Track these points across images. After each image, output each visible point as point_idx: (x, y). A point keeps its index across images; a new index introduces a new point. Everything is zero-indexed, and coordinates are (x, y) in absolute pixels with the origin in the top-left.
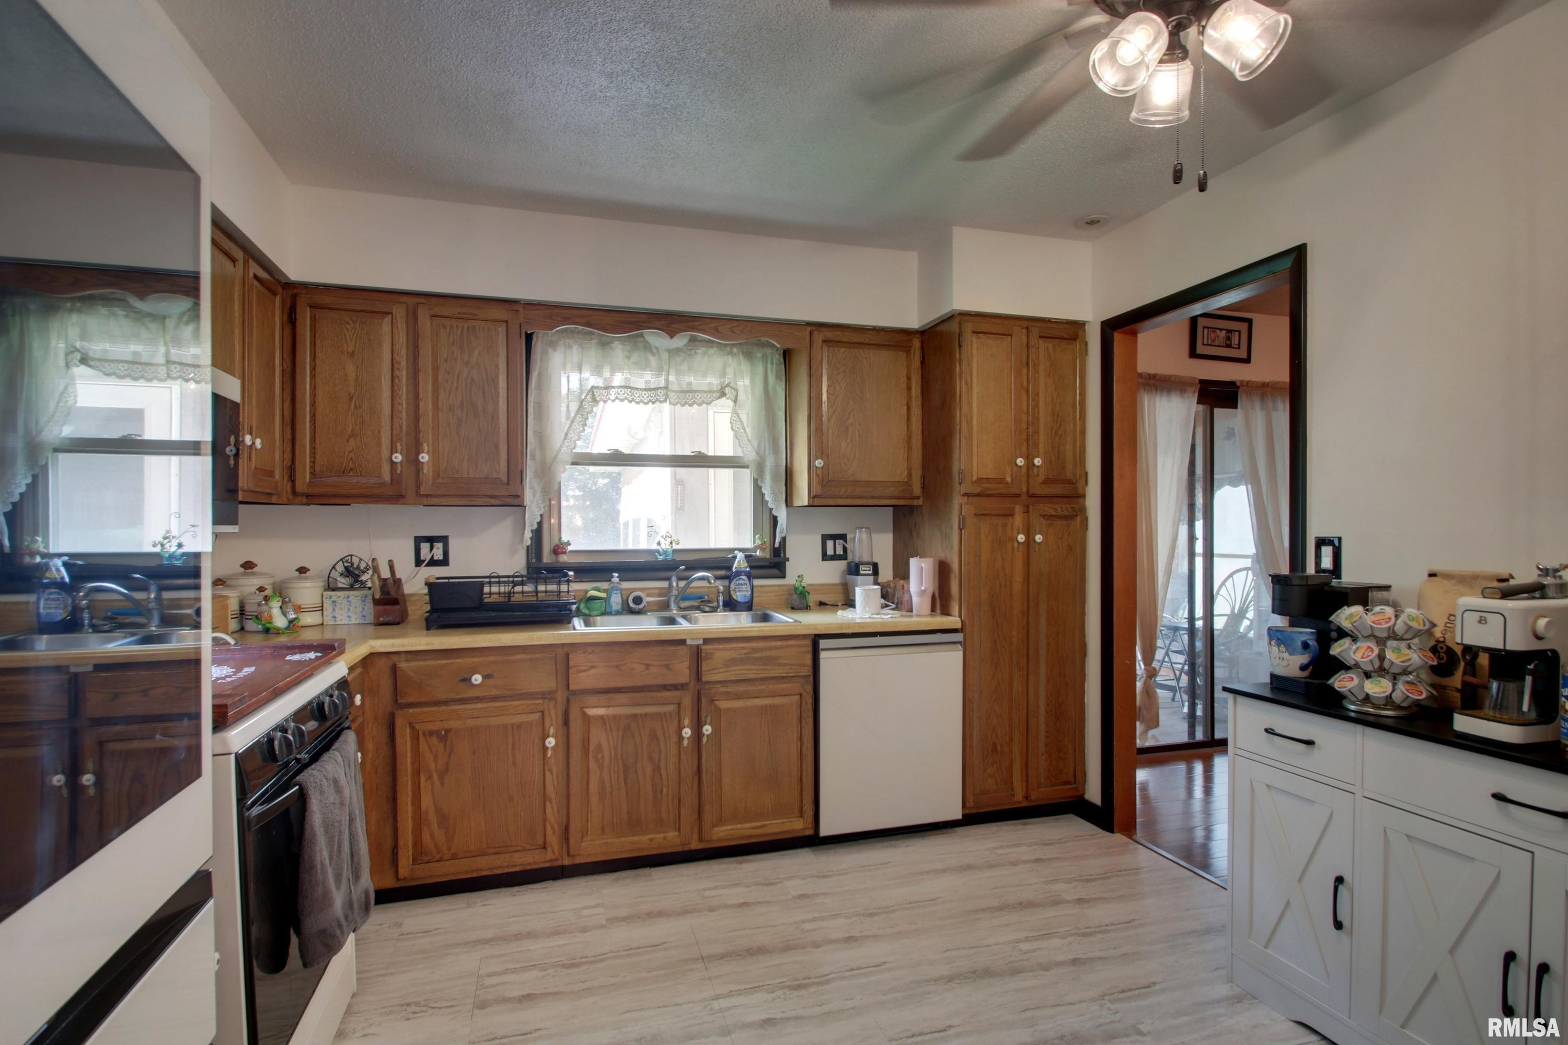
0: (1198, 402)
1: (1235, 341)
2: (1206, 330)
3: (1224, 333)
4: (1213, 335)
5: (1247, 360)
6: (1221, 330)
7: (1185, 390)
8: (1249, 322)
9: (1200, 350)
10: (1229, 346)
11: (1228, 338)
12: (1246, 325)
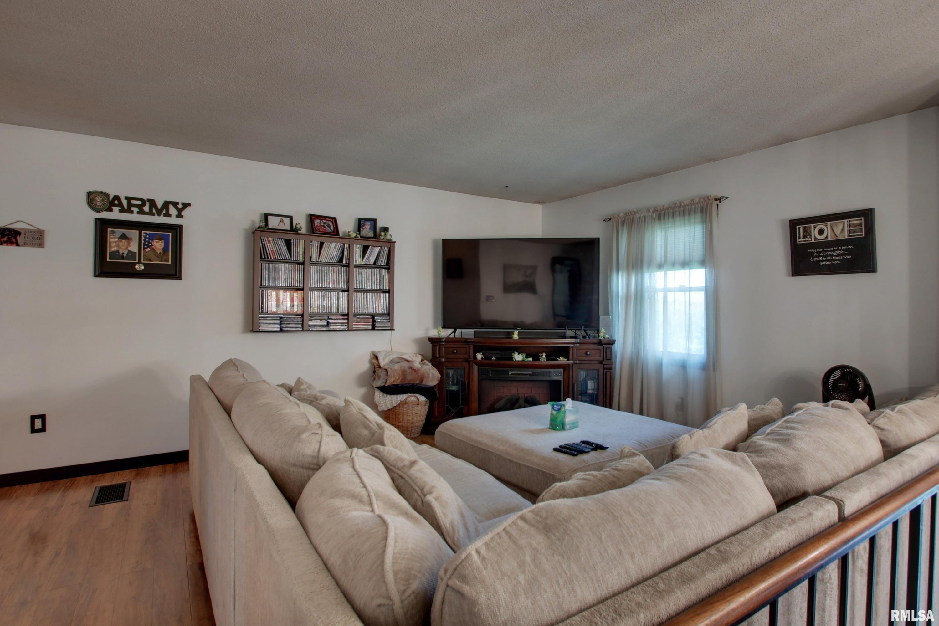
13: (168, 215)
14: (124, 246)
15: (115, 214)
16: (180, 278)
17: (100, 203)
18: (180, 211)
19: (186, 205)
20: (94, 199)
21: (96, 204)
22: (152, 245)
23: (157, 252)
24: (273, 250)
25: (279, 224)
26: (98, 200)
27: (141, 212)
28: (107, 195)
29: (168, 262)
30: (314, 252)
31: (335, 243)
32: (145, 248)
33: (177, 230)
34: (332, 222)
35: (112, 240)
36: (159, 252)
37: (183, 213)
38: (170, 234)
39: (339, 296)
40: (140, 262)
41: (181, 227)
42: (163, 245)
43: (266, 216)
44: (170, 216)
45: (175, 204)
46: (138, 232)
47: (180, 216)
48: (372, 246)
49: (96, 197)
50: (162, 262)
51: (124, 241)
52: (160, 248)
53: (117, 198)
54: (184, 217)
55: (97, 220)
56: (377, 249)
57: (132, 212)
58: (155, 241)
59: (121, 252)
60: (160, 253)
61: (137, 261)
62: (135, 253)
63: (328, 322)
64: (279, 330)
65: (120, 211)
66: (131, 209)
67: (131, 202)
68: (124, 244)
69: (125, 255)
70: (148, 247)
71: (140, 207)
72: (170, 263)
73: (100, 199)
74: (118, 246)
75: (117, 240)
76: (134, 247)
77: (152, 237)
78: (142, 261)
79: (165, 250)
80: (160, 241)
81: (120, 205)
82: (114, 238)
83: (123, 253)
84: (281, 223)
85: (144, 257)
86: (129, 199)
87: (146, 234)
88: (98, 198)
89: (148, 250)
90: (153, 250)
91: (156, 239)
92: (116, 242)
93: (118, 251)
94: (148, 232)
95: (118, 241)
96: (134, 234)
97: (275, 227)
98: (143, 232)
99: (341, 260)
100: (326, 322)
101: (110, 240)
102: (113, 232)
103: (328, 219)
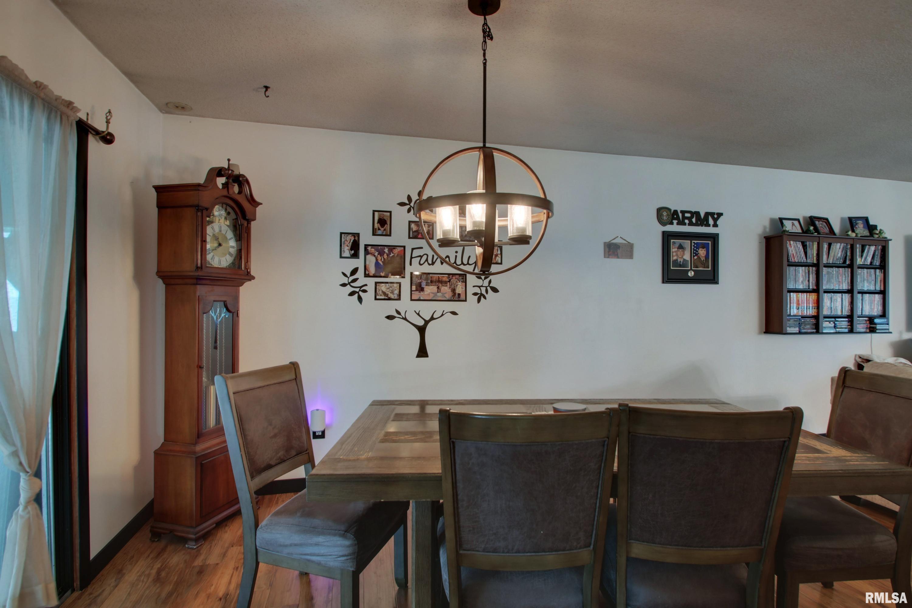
13: (708, 225)
14: (681, 255)
15: (675, 228)
16: (717, 283)
17: (666, 217)
18: (715, 220)
19: (720, 215)
20: (662, 214)
21: (663, 219)
22: (698, 254)
23: (701, 259)
24: (793, 254)
25: (792, 228)
26: (665, 215)
27: (691, 224)
28: (669, 209)
29: (709, 268)
30: (825, 253)
31: (837, 244)
32: (694, 256)
33: (714, 238)
34: (826, 223)
35: (674, 250)
36: (702, 260)
37: (718, 223)
38: (710, 242)
39: (843, 298)
40: (691, 269)
41: (717, 235)
42: (705, 252)
43: (781, 220)
44: (709, 226)
45: (712, 214)
46: (689, 241)
47: (715, 225)
48: (867, 246)
49: (663, 212)
50: (704, 268)
51: (680, 250)
52: (703, 255)
53: (676, 212)
54: (719, 226)
55: (664, 233)
57: (685, 224)
58: (700, 249)
59: (679, 260)
60: (704, 260)
61: (689, 269)
62: (688, 261)
63: (835, 324)
64: (798, 332)
65: (678, 224)
66: (684, 221)
67: (684, 215)
68: (681, 253)
69: (681, 263)
70: (696, 255)
71: (690, 219)
72: (710, 269)
73: (666, 214)
74: (677, 255)
75: (676, 249)
76: (687, 257)
77: (698, 246)
78: (693, 269)
79: (707, 257)
80: (703, 250)
81: (678, 218)
82: (675, 248)
83: (680, 262)
84: (794, 226)
85: (693, 264)
86: (683, 212)
87: (694, 243)
88: (665, 214)
89: (696, 257)
90: (699, 258)
91: (701, 248)
92: (675, 252)
93: (677, 260)
94: (696, 242)
95: (677, 251)
96: (687, 243)
97: (790, 230)
98: (693, 241)
99: (845, 262)
100: (833, 325)
101: (672, 250)
102: (674, 243)
103: (823, 220)
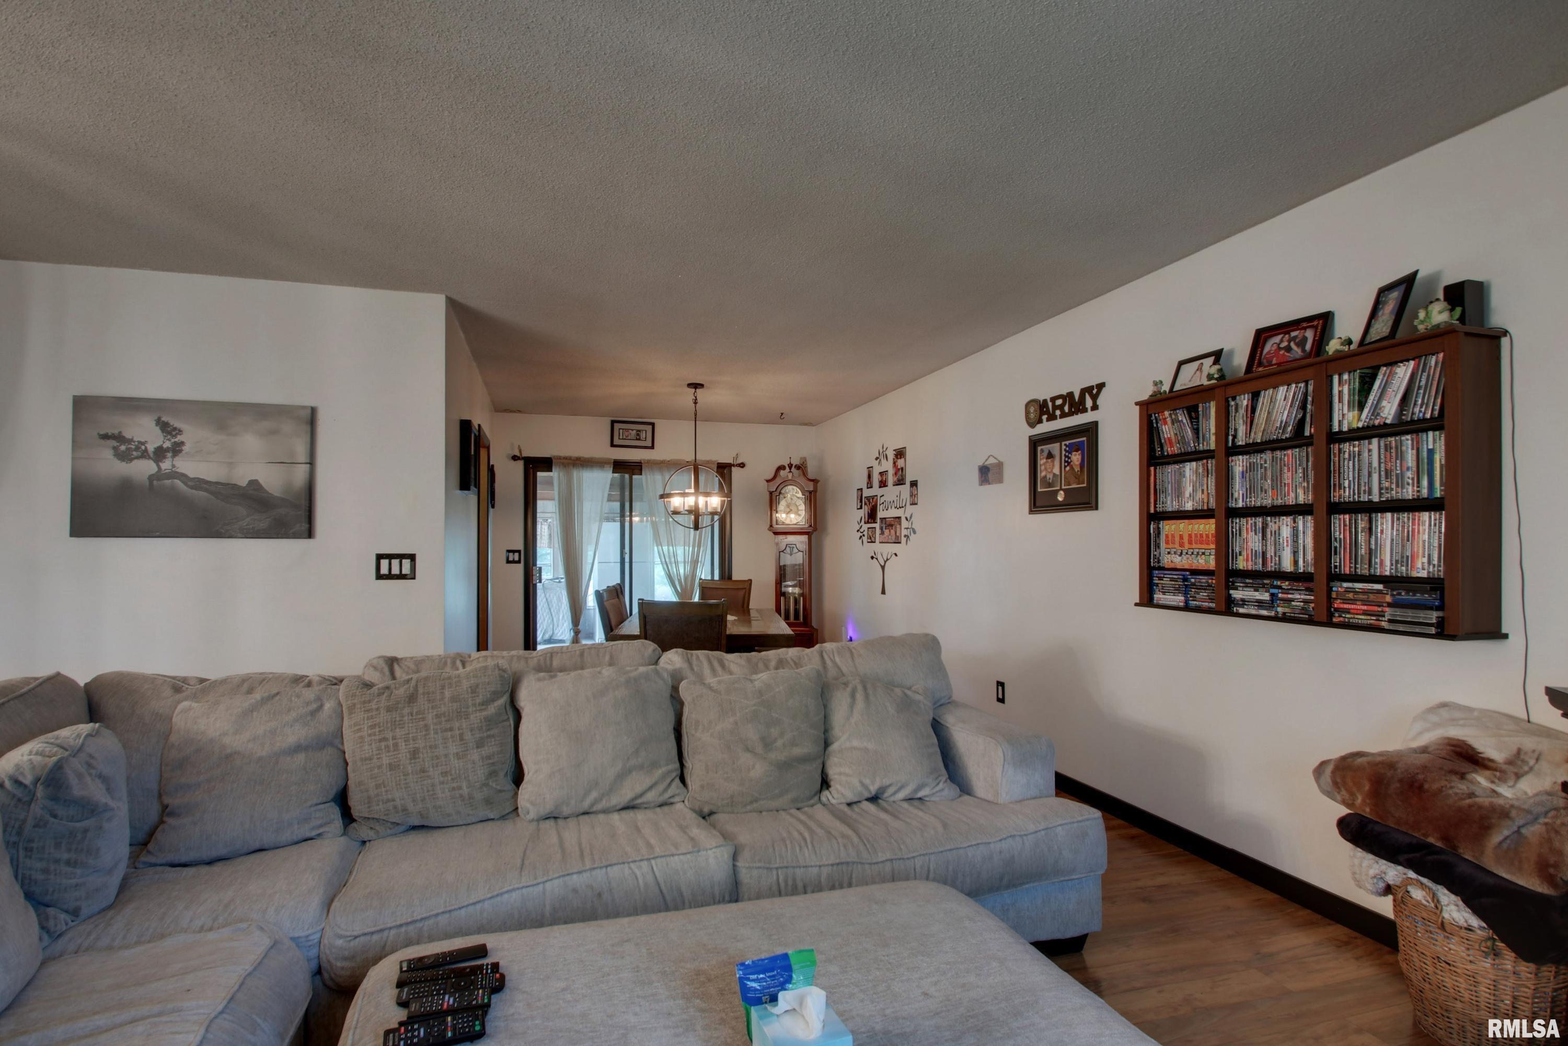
0: (613, 472)
1: (643, 435)
2: (621, 431)
3: (635, 432)
4: (627, 434)
5: (652, 447)
6: (632, 430)
7: (604, 467)
8: (653, 425)
9: (616, 442)
10: (639, 439)
11: (638, 435)
12: (651, 427)
13: (1085, 410)
14: (1050, 468)
16: (1096, 505)
17: (1034, 413)
18: (1095, 398)
19: (1101, 386)
20: (1031, 410)
21: (1031, 418)
22: (1071, 461)
24: (1171, 437)
25: (1192, 378)
27: (1064, 415)
28: (1038, 401)
29: (1085, 483)
30: (1241, 422)
31: (1286, 387)
33: (1093, 430)
34: (1323, 326)
35: (1043, 462)
36: (1074, 471)
37: (1099, 401)
39: (1297, 527)
41: (1096, 426)
42: (1079, 457)
44: (1087, 410)
45: (1090, 390)
47: (1095, 407)
48: (1385, 365)
49: (1031, 405)
50: (1078, 483)
51: (1049, 460)
52: (1077, 463)
53: (1044, 402)
54: (1100, 407)
56: (1403, 372)
57: (1056, 418)
58: (1073, 453)
59: (1047, 477)
60: (1077, 471)
61: (1059, 488)
62: (1058, 476)
63: (1272, 596)
64: (1182, 604)
65: (1049, 420)
66: (1056, 413)
67: (1055, 403)
69: (1051, 481)
70: (1068, 464)
71: (1062, 407)
72: (1086, 485)
73: (1035, 407)
74: (1045, 469)
75: (1045, 460)
76: (1057, 469)
77: (1070, 450)
78: (1063, 487)
79: (1082, 464)
80: (1078, 453)
81: (1047, 411)
82: (1043, 458)
83: (1049, 479)
84: (1197, 373)
85: (1064, 480)
86: (1054, 399)
89: (1067, 468)
90: (1071, 468)
93: (1045, 477)
95: (1046, 462)
97: (1185, 385)
99: (1299, 431)
100: (1267, 596)
101: (1041, 462)
